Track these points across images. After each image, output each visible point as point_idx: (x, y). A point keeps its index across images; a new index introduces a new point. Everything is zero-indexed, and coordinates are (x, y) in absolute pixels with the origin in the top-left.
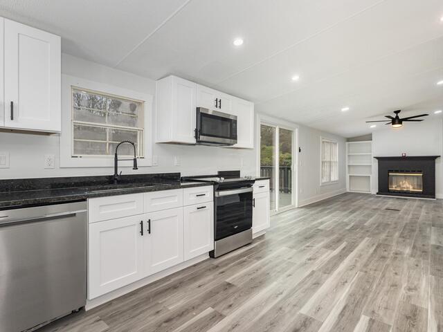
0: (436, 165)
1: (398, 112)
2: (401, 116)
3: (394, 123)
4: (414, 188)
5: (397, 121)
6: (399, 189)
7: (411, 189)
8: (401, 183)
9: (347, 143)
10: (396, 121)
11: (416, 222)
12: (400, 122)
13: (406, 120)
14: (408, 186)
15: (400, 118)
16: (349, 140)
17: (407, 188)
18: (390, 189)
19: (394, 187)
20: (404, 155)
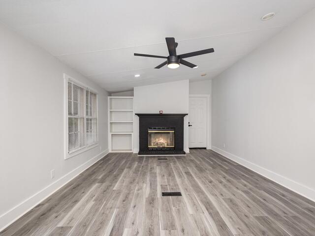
5: (174, 59)
7: (166, 145)
9: (109, 97)
14: (163, 142)
16: (110, 94)
18: (149, 146)
19: (152, 144)
20: (161, 112)
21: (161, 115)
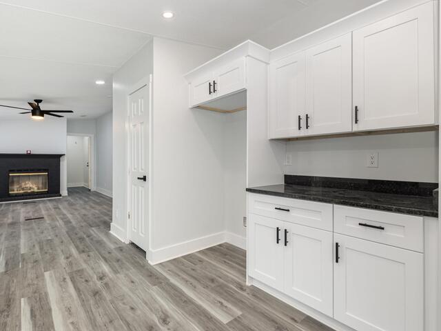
0: (61, 163)
1: (40, 101)
2: (43, 107)
3: (34, 113)
4: (38, 189)
5: (38, 112)
6: (22, 192)
7: (36, 190)
8: (23, 184)
10: (36, 111)
11: (73, 228)
12: (42, 113)
13: (48, 112)
14: (31, 186)
15: (42, 109)
17: (30, 188)
18: (10, 192)
19: (16, 189)
20: (29, 152)
21: (29, 156)
